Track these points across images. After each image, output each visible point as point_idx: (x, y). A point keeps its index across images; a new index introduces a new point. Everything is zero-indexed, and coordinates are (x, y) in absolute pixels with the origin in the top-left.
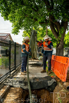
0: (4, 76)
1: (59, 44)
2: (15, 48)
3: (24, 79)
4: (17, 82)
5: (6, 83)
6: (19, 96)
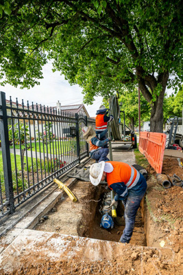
0: (69, 165)
1: (155, 113)
5: (72, 174)
6: (89, 193)
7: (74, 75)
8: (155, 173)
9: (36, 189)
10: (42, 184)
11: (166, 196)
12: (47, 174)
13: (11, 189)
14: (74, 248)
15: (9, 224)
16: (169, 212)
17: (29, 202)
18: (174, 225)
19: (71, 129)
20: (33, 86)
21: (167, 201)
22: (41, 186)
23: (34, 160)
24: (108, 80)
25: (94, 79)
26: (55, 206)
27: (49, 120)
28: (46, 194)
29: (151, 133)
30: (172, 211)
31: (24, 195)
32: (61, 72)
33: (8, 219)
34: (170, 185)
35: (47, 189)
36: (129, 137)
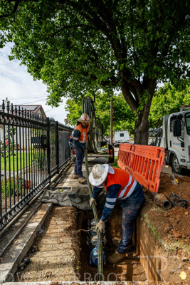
0: (40, 186)
1: (140, 123)
2: (57, 133)
3: (79, 191)
4: (65, 196)
5: (45, 198)
6: (72, 222)
7: (40, 68)
8: (148, 192)
10: (11, 214)
11: (170, 219)
12: (16, 200)
16: (180, 237)
19: (43, 137)
21: (174, 225)
22: (9, 217)
24: (81, 79)
25: (63, 76)
26: (34, 244)
27: (13, 125)
30: (183, 236)
32: (21, 61)
34: (170, 206)
35: (17, 221)
36: (105, 148)
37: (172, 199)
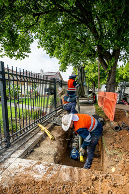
0: (49, 114)
1: (110, 79)
5: (50, 121)
6: (62, 134)
7: (53, 51)
8: (109, 121)
9: (25, 131)
10: (30, 127)
11: (116, 137)
12: (33, 120)
13: (8, 131)
14: (52, 172)
15: (6, 155)
16: (118, 148)
17: (21, 139)
18: (122, 157)
19: (51, 89)
20: (24, 58)
21: (117, 140)
22: (29, 129)
23: (24, 111)
25: (67, 54)
26: (38, 143)
27: (35, 82)
28: (33, 134)
29: (107, 93)
30: (120, 147)
31: (17, 135)
32: (44, 48)
33: (5, 151)
34: (119, 129)
35: (33, 131)
36: (91, 95)
37: (121, 125)
